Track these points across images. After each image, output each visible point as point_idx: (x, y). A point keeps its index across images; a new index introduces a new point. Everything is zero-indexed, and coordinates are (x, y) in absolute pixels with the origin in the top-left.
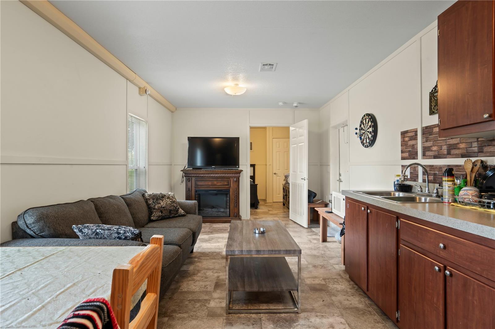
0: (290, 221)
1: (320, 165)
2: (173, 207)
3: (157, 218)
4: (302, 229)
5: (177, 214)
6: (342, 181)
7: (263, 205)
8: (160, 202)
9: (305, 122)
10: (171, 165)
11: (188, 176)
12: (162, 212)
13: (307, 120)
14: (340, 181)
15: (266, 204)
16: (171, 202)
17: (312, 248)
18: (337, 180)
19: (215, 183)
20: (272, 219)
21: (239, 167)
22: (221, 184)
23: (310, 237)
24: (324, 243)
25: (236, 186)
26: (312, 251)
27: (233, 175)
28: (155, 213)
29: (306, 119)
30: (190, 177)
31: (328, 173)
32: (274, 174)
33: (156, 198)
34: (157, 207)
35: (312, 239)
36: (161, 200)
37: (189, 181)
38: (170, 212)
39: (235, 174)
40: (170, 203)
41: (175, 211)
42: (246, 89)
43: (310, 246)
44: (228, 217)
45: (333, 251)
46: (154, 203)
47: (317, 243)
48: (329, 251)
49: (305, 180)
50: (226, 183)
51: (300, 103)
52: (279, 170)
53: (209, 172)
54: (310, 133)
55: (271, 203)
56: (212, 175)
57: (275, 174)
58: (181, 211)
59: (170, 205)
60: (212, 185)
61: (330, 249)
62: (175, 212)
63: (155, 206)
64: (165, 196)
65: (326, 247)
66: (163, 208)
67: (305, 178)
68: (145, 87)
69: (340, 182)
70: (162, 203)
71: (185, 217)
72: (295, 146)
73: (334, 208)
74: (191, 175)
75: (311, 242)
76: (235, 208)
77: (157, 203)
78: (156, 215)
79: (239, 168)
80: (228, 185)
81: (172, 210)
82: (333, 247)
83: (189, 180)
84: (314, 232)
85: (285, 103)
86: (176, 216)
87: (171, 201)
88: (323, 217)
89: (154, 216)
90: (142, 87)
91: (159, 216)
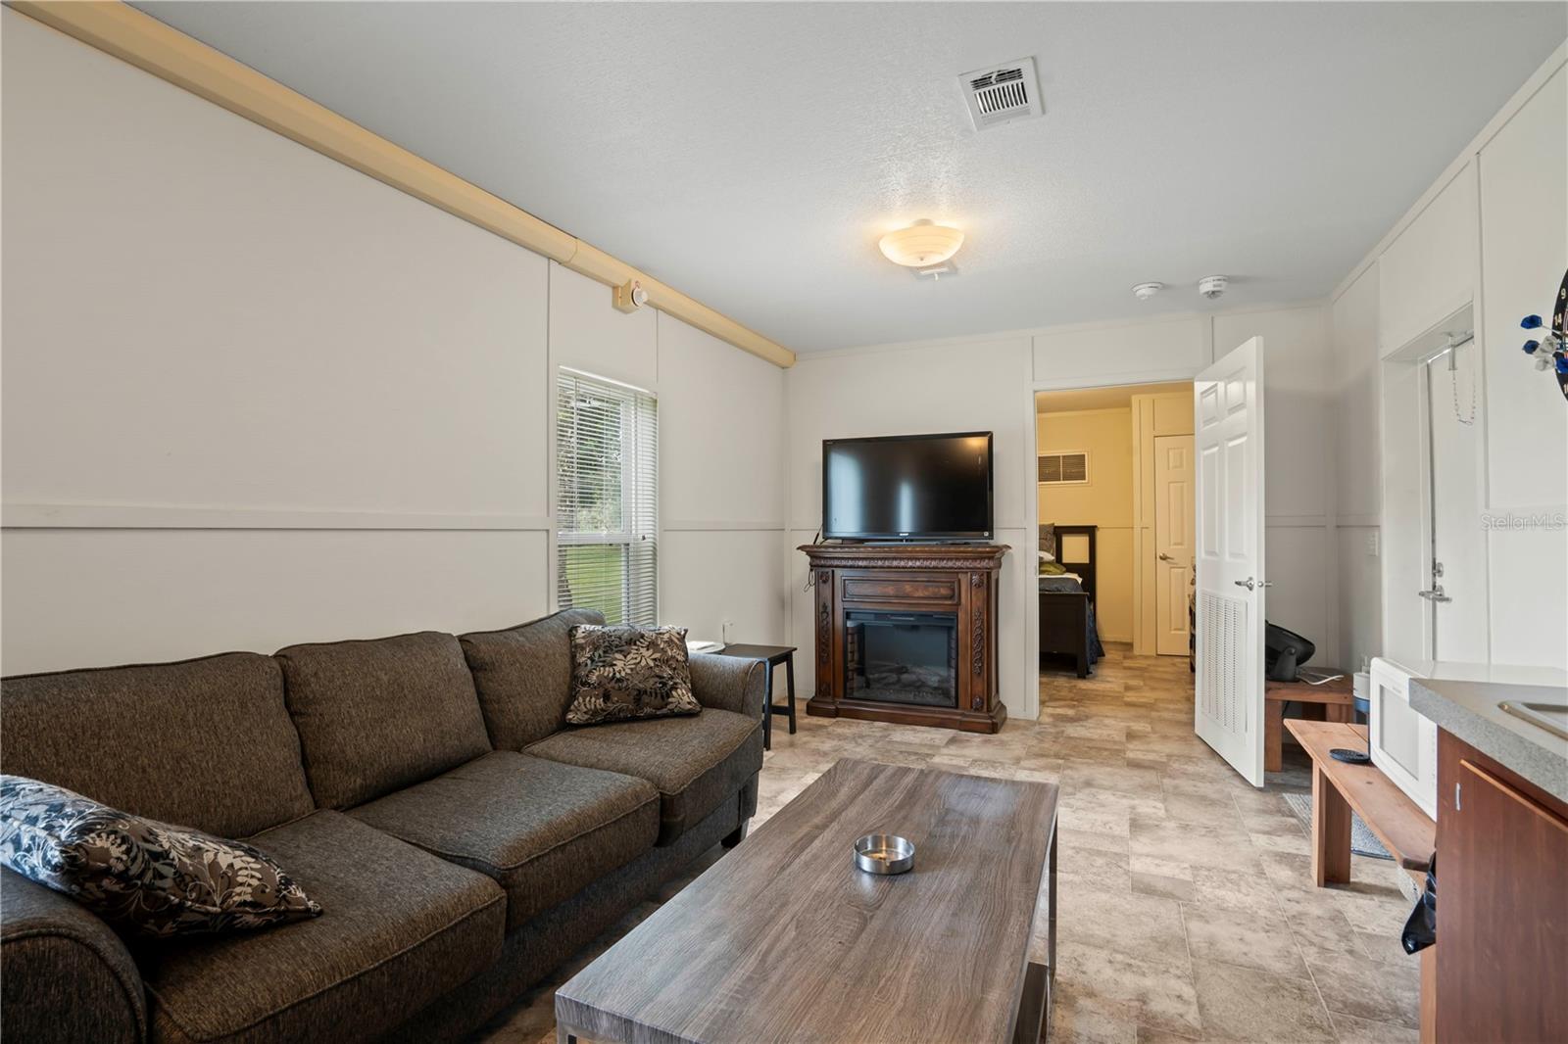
0: (1197, 742)
1: (1338, 527)
2: (657, 679)
3: (587, 717)
4: (1236, 790)
5: (662, 708)
6: (1447, 600)
7: (1116, 665)
8: (616, 659)
9: (1251, 351)
10: (783, 530)
11: (822, 566)
12: (607, 697)
13: (1261, 338)
14: (1436, 595)
15: (1128, 663)
16: (655, 660)
17: (1253, 919)
18: (1422, 594)
19: (908, 588)
20: (1122, 724)
21: (991, 537)
22: (927, 594)
23: (1261, 841)
24: (1333, 892)
25: (979, 604)
26: (1249, 936)
27: (967, 564)
28: (581, 699)
29: (1251, 337)
30: (827, 570)
31: (1374, 560)
32: (1161, 558)
33: (606, 644)
34: (594, 678)
35: (1268, 852)
36: (621, 652)
37: (825, 582)
38: (639, 699)
39: (975, 559)
40: (652, 664)
41: (656, 696)
42: (961, 239)
43: (1249, 900)
44: (951, 707)
45: (1378, 965)
46: (593, 661)
47: (1293, 887)
48: (1351, 952)
49: (1251, 589)
50: (944, 591)
51: (1229, 280)
52: (1179, 547)
53: (886, 552)
54: (1271, 399)
55: (1146, 657)
56: (895, 563)
57: (1164, 558)
58: (683, 697)
59: (647, 673)
60: (897, 597)
61: (1359, 945)
62: (658, 702)
63: (590, 672)
64: (642, 636)
65: (1337, 917)
66: (619, 680)
67: (1251, 579)
68: (630, 281)
69: (1438, 604)
70: (620, 664)
71: (695, 719)
72: (1213, 454)
73: (1382, 746)
74: (829, 563)
75: (1261, 873)
76: (975, 677)
77: (604, 662)
78: (582, 705)
79: (992, 539)
80: (951, 597)
81: (646, 692)
82: (1378, 931)
83: (824, 578)
84: (1292, 815)
85: (1163, 287)
86: (658, 713)
87: (657, 655)
88: (1327, 780)
89: (578, 709)
90: (621, 283)
91: (595, 712)
